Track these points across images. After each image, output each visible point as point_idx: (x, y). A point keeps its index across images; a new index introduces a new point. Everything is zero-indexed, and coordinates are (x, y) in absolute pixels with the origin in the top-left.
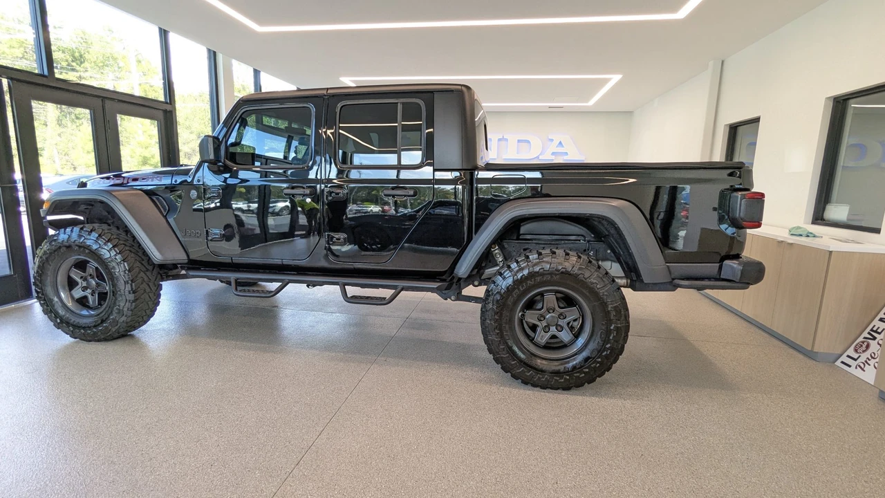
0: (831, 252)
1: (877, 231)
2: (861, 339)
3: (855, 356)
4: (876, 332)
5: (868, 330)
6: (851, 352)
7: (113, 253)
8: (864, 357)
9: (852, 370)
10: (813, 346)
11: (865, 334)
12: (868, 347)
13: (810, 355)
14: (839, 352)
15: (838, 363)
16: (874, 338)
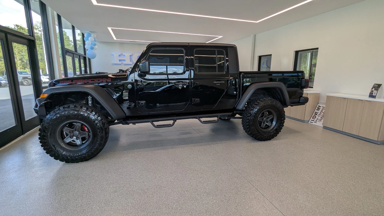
0: (308, 94)
1: (312, 88)
2: (313, 115)
3: (313, 120)
4: (316, 113)
5: (314, 113)
6: (312, 119)
7: (96, 116)
8: (315, 120)
9: (313, 123)
10: (304, 119)
11: (314, 114)
12: (316, 117)
13: (303, 121)
14: (309, 120)
15: (309, 122)
16: (317, 115)
